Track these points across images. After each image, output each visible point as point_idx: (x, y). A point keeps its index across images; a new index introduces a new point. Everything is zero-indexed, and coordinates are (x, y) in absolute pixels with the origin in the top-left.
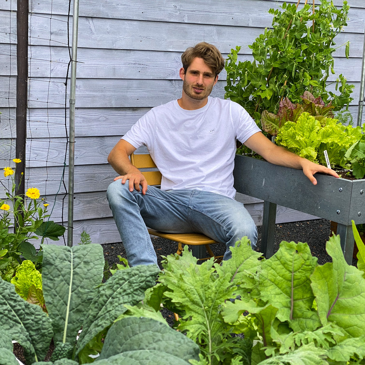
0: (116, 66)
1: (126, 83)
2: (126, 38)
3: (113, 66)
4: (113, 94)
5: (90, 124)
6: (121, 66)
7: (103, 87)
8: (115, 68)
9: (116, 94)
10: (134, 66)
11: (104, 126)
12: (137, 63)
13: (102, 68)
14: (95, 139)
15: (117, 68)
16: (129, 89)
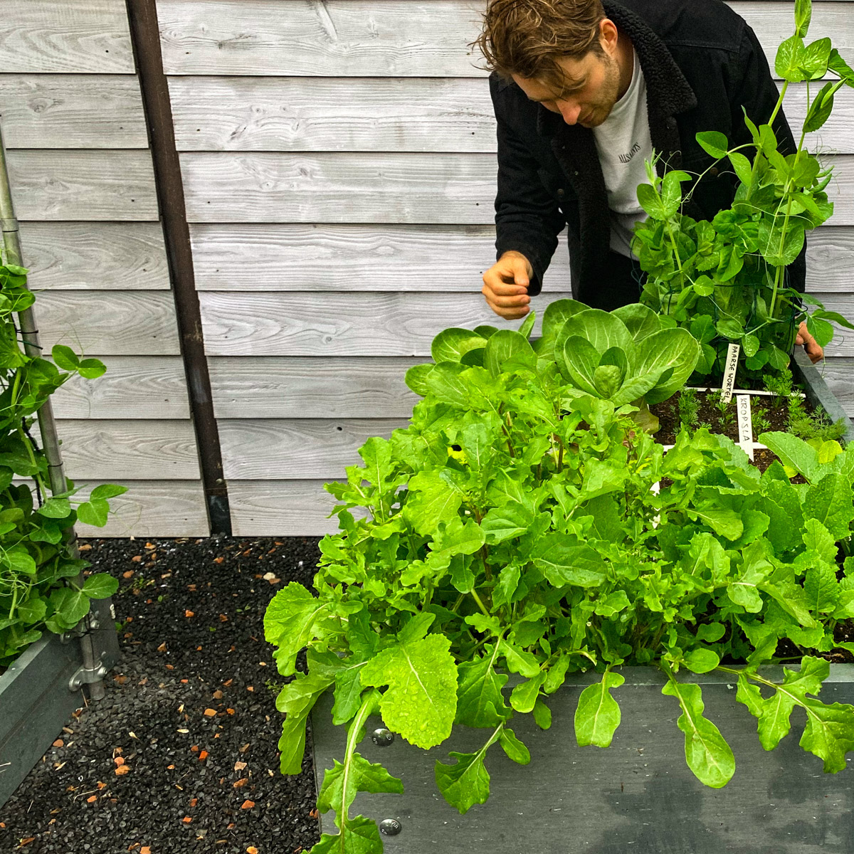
0: (403, 119)
1: (438, 163)
2: (424, 47)
3: (397, 120)
4: (406, 189)
5: (352, 262)
6: (418, 119)
7: (376, 174)
8: (403, 124)
9: (414, 189)
10: (455, 119)
11: (391, 268)
12: (465, 110)
13: (366, 125)
14: (372, 298)
15: (407, 124)
16: (449, 179)
